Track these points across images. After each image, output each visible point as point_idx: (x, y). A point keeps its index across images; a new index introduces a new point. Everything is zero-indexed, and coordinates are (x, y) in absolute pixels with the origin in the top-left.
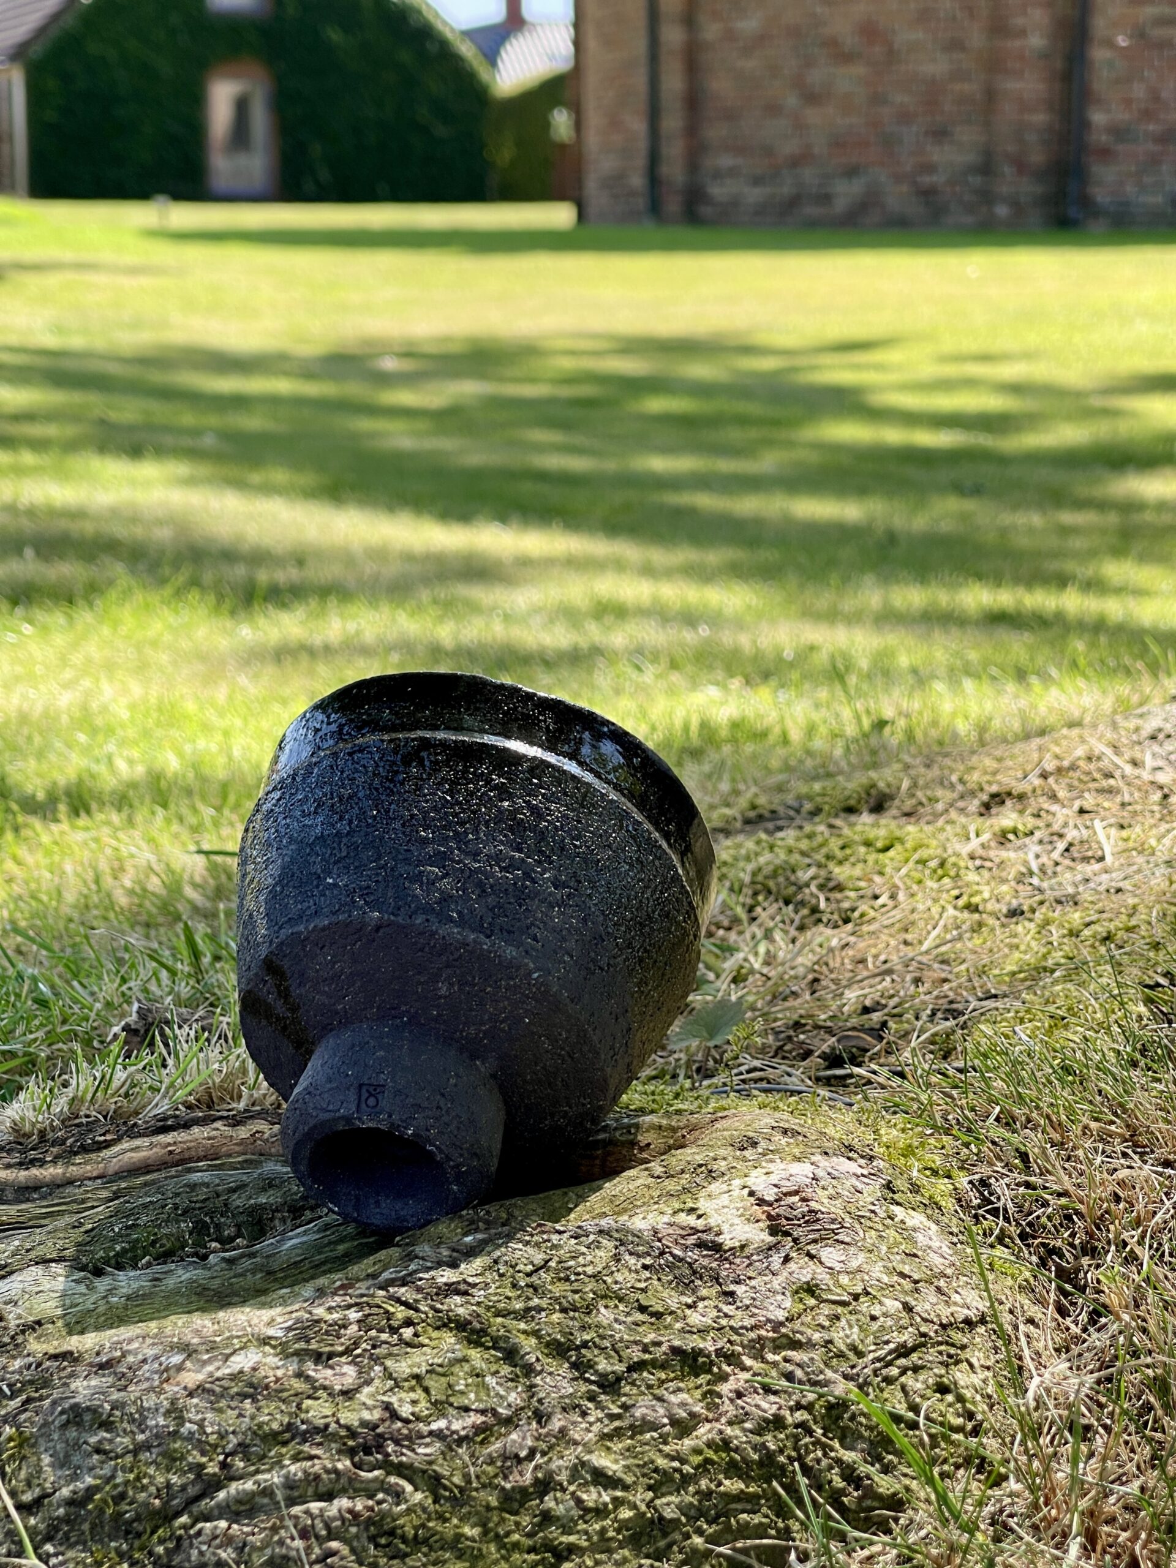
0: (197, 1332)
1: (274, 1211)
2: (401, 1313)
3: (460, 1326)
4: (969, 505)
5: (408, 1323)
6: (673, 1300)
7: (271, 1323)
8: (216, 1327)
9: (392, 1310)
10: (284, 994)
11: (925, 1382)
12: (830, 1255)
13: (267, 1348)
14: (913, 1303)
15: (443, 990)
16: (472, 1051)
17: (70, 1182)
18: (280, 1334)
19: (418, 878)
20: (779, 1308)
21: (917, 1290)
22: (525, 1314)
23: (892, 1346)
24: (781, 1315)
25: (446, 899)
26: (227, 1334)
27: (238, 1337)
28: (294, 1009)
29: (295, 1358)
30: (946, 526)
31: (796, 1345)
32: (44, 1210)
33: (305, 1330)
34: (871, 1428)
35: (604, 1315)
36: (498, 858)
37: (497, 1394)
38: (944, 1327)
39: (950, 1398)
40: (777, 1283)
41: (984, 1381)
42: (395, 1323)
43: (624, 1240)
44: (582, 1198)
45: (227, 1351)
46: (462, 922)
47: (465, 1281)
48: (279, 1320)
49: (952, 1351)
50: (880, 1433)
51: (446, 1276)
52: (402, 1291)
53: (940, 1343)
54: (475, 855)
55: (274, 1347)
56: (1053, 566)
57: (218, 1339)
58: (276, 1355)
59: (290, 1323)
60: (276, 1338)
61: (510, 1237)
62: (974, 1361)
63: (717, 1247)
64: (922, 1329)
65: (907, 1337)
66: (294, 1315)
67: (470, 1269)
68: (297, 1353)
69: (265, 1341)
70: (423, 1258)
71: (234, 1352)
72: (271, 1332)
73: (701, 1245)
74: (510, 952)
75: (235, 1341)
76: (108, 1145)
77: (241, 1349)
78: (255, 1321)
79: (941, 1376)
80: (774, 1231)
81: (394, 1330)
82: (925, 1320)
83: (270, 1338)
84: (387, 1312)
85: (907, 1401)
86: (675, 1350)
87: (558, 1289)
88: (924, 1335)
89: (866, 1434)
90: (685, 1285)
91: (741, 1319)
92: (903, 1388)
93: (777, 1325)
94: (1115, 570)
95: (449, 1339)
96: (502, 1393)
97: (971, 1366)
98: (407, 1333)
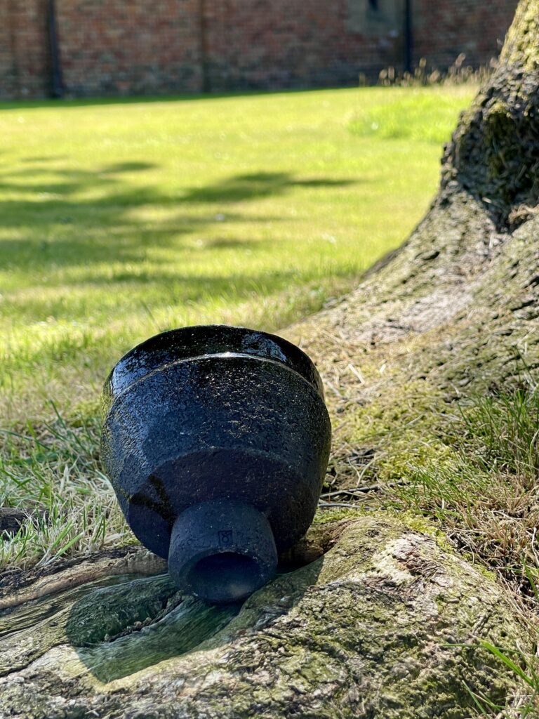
0: (184, 667)
1: (153, 601)
2: (275, 641)
3: (304, 642)
4: (69, 227)
5: (280, 645)
6: (387, 614)
7: (217, 656)
8: (191, 663)
9: (270, 640)
10: (161, 492)
11: (497, 632)
12: (439, 579)
13: (222, 669)
14: (480, 597)
15: (248, 480)
16: (260, 508)
17: (21, 604)
18: (225, 661)
19: (229, 426)
20: (434, 609)
21: (478, 591)
22: (328, 632)
23: (482, 618)
24: (436, 612)
25: (245, 435)
26: (199, 666)
27: (205, 666)
28: (166, 500)
29: (237, 672)
30: (64, 238)
31: (445, 625)
32: (17, 620)
33: (237, 657)
34: (485, 658)
35: (362, 626)
36: (263, 412)
37: (335, 673)
38: (493, 605)
39: (507, 638)
40: (427, 597)
41: (514, 627)
42: (275, 647)
43: (352, 587)
44: (318, 572)
45: (204, 674)
46: (255, 446)
47: (294, 620)
48: (221, 654)
49: (500, 616)
50: (489, 660)
51: (285, 619)
52: (271, 630)
53: (495, 614)
54: (253, 412)
55: (225, 668)
56: (123, 252)
57: (196, 669)
58: (228, 672)
59: (227, 655)
60: (224, 664)
61: (302, 595)
62: (508, 619)
63: (393, 585)
64: (488, 608)
65: (484, 613)
66: (227, 651)
67: (293, 613)
68: (238, 669)
69: (219, 666)
70: (268, 613)
71: (206, 675)
72: (221, 661)
73: (387, 585)
74: (278, 457)
75: (205, 668)
76: (32, 582)
77: (209, 672)
78: (209, 657)
79: (501, 629)
80: (413, 573)
81: (275, 650)
82: (488, 604)
83: (221, 664)
84: (268, 642)
85: (494, 643)
86: (400, 637)
87: (336, 616)
88: (489, 611)
89: (484, 661)
90: (389, 606)
91: (420, 618)
92: (491, 637)
93: (436, 618)
94: (153, 252)
95: (302, 650)
96: (337, 672)
97: (508, 621)
98: (282, 649)
